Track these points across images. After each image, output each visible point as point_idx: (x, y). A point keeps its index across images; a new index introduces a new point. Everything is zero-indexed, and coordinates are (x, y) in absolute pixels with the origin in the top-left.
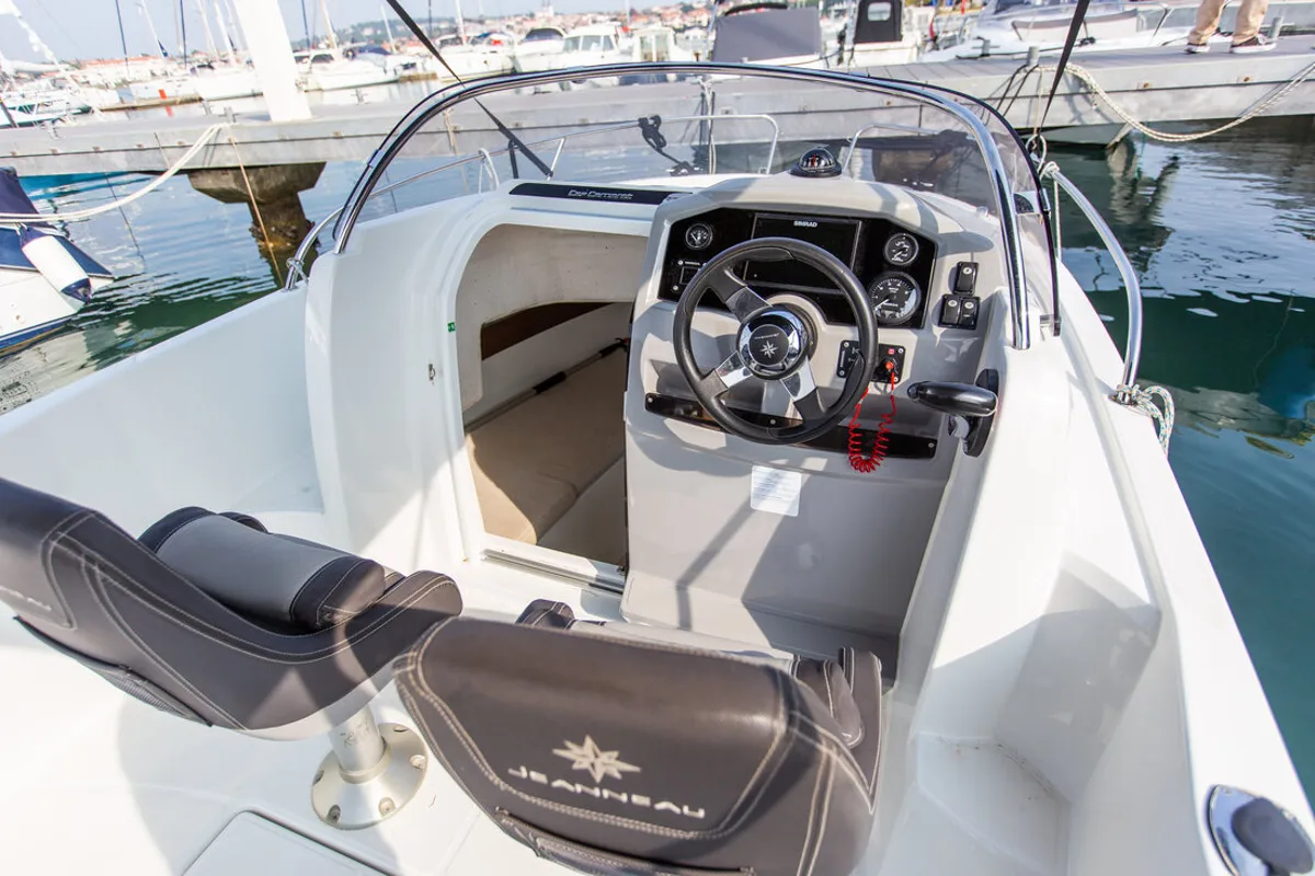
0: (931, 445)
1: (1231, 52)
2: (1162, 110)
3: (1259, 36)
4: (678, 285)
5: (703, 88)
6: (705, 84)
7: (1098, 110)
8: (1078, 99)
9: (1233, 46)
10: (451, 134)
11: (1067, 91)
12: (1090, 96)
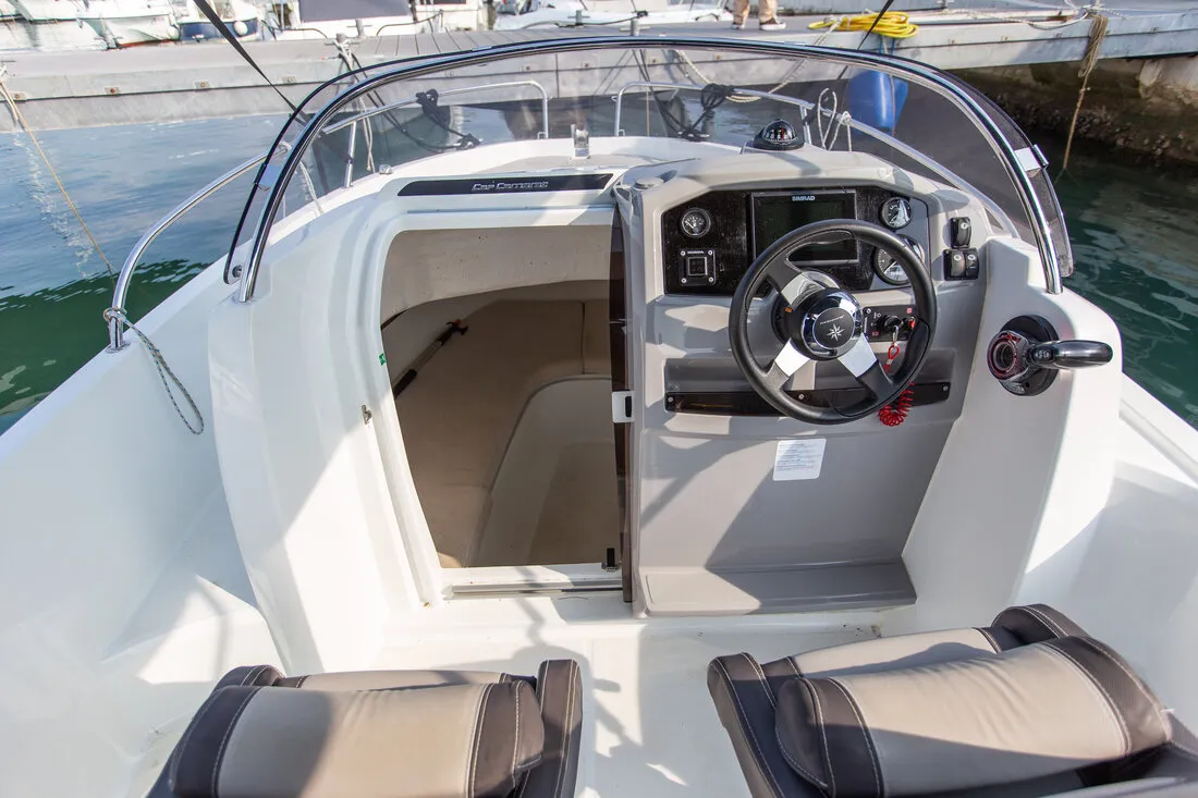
0: (945, 388)
1: (761, 29)
2: (732, 77)
3: (776, 17)
4: (685, 276)
5: (340, 49)
6: (341, 45)
7: (689, 78)
8: (673, 68)
9: (761, 24)
10: (14, 107)
11: (665, 61)
12: (682, 66)
